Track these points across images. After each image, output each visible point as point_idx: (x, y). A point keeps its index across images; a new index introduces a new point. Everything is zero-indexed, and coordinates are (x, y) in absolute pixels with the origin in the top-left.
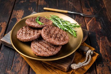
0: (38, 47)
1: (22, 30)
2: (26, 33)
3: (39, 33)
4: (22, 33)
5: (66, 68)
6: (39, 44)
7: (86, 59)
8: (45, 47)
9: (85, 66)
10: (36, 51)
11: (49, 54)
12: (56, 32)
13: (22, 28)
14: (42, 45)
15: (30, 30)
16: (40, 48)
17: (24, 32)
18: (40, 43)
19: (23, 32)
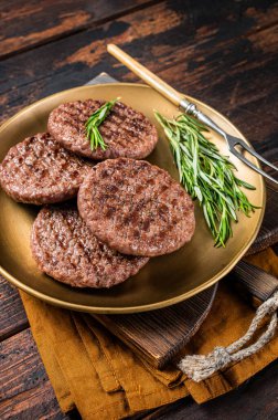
0: (57, 236)
1: (28, 149)
2: (35, 163)
3: (75, 182)
4: (21, 160)
5: (158, 357)
6: (64, 229)
7: (253, 327)
8: (81, 246)
9: (239, 362)
10: (39, 255)
11: (85, 280)
12: (147, 193)
13: (31, 141)
14: (72, 231)
15: (56, 156)
16: (61, 245)
17: (29, 160)
18: (69, 224)
19: (25, 156)
